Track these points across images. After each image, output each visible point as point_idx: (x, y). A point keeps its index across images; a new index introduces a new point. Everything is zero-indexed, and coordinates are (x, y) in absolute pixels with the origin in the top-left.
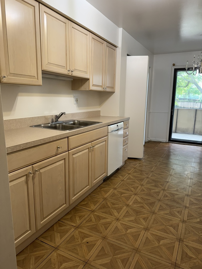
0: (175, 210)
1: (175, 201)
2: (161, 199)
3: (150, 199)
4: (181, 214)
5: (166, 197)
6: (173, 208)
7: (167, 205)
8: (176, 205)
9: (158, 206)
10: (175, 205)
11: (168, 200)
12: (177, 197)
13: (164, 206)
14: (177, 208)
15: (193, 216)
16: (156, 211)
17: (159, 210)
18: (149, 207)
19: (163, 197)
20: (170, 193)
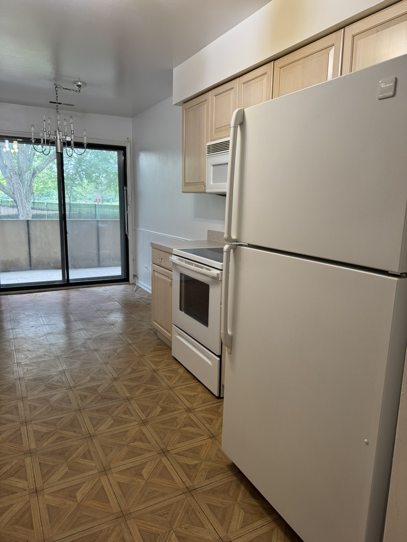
0: (119, 412)
2: (81, 406)
3: (61, 416)
4: (131, 413)
5: (86, 398)
8: (113, 404)
10: (110, 404)
12: (101, 390)
13: (97, 415)
14: (117, 407)
15: (148, 407)
16: (92, 431)
17: (94, 426)
18: (75, 432)
19: (80, 401)
20: (86, 388)
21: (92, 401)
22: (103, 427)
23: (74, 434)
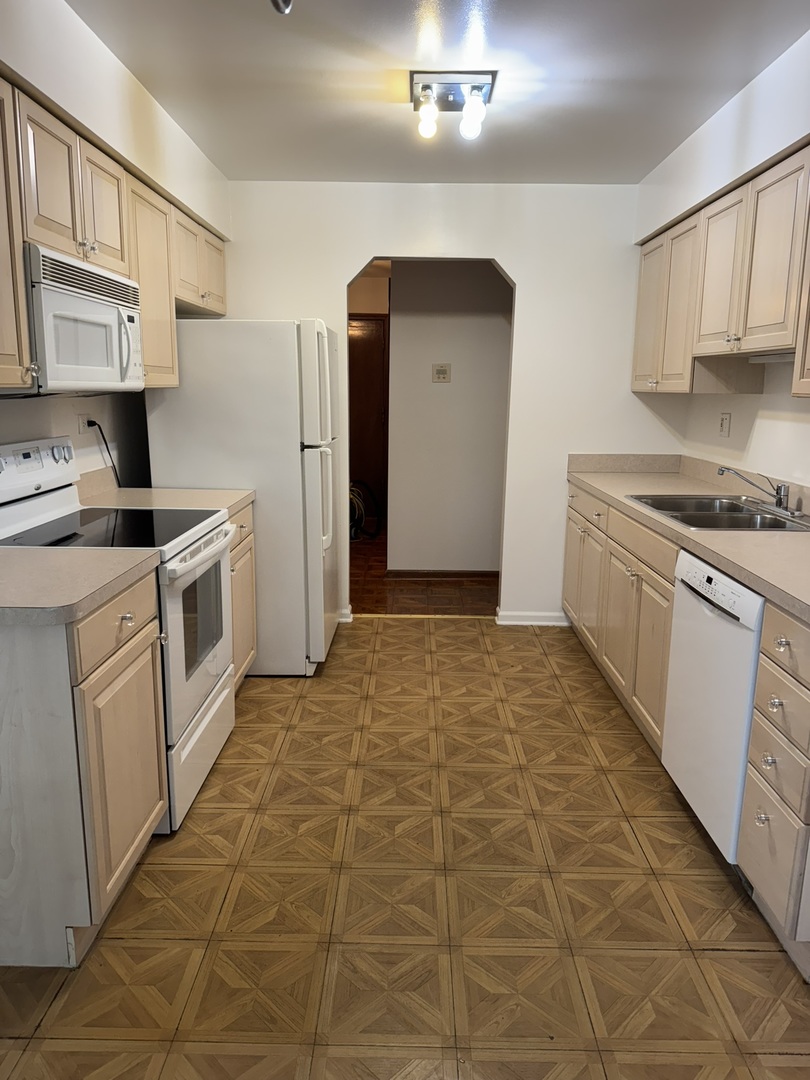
0: (384, 748)
1: (391, 776)
2: (434, 773)
3: (468, 765)
4: (369, 744)
5: (422, 784)
6: (392, 751)
7: (412, 759)
8: (384, 763)
9: (433, 749)
10: (390, 763)
11: (413, 773)
12: (389, 792)
13: (418, 753)
14: (381, 756)
15: (339, 746)
16: (432, 735)
17: (427, 740)
18: (454, 740)
19: (433, 781)
20: (414, 803)
21: (414, 776)
22: (417, 734)
23: (455, 737)
